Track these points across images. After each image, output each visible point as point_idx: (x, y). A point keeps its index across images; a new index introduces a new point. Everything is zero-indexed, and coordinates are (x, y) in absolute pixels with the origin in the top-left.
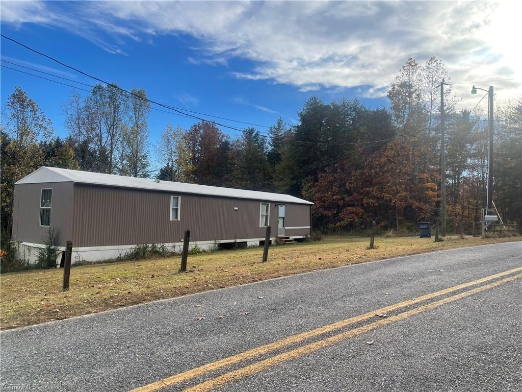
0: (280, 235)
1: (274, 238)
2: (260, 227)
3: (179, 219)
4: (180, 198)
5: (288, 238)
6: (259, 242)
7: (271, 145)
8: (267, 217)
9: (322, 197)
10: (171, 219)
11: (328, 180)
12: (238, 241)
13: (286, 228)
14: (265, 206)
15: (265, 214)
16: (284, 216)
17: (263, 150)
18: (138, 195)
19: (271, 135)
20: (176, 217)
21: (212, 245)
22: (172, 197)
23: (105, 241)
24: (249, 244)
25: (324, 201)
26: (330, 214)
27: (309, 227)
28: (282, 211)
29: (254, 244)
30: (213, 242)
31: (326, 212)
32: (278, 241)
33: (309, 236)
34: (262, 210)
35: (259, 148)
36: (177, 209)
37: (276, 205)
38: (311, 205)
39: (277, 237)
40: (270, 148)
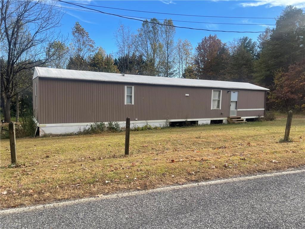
0: (231, 116)
1: (226, 118)
2: (211, 109)
3: (133, 103)
4: (133, 87)
5: (240, 118)
6: (210, 121)
7: (260, 48)
8: (219, 101)
9: (290, 84)
10: (125, 104)
11: (297, 70)
12: (189, 120)
13: (238, 110)
14: (218, 93)
15: (217, 98)
16: (236, 100)
17: (253, 52)
18: (95, 86)
19: (259, 40)
20: (131, 102)
21: (164, 123)
22: (126, 87)
23: (68, 120)
24: (199, 123)
25: (292, 87)
26: (296, 97)
27: (264, 109)
28: (234, 97)
29: (205, 122)
30: (165, 121)
31: (292, 96)
32: (229, 120)
33: (263, 117)
34: (214, 96)
35: (251, 51)
36: (131, 96)
37: (228, 92)
38: (266, 91)
39: (228, 117)
40: (259, 50)
